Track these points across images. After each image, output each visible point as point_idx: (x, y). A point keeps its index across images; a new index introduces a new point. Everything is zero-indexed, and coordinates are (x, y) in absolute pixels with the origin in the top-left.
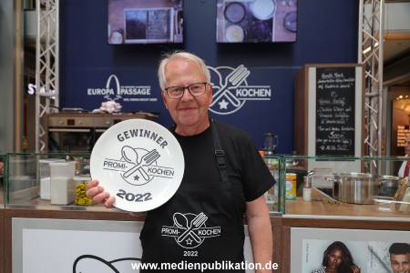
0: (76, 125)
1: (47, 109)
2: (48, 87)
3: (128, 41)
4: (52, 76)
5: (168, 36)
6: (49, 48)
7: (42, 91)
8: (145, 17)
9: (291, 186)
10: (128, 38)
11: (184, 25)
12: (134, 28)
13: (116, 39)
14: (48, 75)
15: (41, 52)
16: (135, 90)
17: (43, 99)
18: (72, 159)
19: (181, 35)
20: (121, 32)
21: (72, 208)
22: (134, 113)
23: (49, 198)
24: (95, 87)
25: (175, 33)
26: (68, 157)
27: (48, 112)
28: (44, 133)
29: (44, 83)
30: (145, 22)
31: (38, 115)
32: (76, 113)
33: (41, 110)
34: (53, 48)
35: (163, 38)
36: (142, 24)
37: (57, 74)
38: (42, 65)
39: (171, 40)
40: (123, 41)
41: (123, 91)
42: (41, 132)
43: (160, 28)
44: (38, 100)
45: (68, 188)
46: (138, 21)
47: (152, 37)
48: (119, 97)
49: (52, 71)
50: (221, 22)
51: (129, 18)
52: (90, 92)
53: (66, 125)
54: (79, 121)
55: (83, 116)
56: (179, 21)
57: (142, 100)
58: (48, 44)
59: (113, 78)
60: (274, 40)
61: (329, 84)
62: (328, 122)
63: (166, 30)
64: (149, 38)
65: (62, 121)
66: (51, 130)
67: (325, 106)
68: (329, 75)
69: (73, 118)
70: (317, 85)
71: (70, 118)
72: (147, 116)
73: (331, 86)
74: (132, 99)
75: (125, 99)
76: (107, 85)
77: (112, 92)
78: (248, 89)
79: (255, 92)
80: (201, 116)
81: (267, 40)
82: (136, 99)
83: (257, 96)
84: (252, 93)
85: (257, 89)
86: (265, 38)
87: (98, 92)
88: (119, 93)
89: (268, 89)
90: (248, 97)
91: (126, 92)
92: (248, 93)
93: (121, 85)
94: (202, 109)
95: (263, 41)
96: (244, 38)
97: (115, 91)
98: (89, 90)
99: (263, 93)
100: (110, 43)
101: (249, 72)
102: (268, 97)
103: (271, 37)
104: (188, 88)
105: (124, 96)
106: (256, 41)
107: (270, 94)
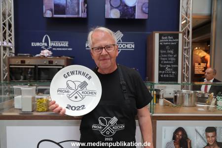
0: (26, 64)
1: (7, 54)
2: (8, 41)
3: (55, 16)
4: (10, 35)
5: (78, 13)
6: (8, 18)
7: (5, 44)
8: (65, 2)
10: (55, 14)
11: (87, 8)
12: (59, 9)
13: (48, 14)
14: (7, 34)
15: (3, 21)
19: (86, 13)
20: (51, 10)
22: (60, 57)
24: (36, 42)
25: (82, 12)
27: (8, 56)
28: (6, 68)
29: (6, 39)
30: (65, 5)
31: (3, 58)
32: (26, 57)
33: (4, 54)
34: (11, 19)
35: (75, 15)
36: (63, 6)
37: (13, 34)
38: (4, 28)
39: (80, 16)
40: (53, 15)
41: (52, 44)
42: (4, 67)
44: (2, 49)
46: (61, 5)
47: (69, 14)
48: (51, 47)
49: (10, 32)
50: (107, 6)
51: (55, 3)
56: (84, 5)
57: (63, 49)
58: (7, 16)
59: (46, 37)
60: (136, 18)
61: (165, 42)
62: (165, 62)
63: (77, 10)
64: (67, 14)
65: (18, 61)
66: (11, 66)
67: (163, 54)
68: (166, 38)
69: (24, 60)
70: (160, 42)
71: (22, 60)
72: (67, 59)
73: (167, 43)
74: (58, 49)
75: (54, 49)
76: (43, 41)
77: (46, 44)
78: (122, 44)
79: (126, 46)
80: (112, 63)
81: (133, 18)
82: (60, 49)
83: (127, 48)
84: (124, 46)
85: (127, 44)
86: (132, 16)
87: (38, 44)
88: (50, 45)
89: (133, 44)
90: (122, 48)
91: (54, 45)
92: (122, 46)
93: (51, 40)
94: (112, 59)
95: (130, 18)
96: (121, 17)
97: (48, 44)
98: (32, 44)
99: (130, 46)
100: (45, 16)
101: (123, 35)
102: (133, 48)
103: (135, 16)
104: (104, 48)
105: (53, 47)
106: (127, 18)
107: (134, 47)
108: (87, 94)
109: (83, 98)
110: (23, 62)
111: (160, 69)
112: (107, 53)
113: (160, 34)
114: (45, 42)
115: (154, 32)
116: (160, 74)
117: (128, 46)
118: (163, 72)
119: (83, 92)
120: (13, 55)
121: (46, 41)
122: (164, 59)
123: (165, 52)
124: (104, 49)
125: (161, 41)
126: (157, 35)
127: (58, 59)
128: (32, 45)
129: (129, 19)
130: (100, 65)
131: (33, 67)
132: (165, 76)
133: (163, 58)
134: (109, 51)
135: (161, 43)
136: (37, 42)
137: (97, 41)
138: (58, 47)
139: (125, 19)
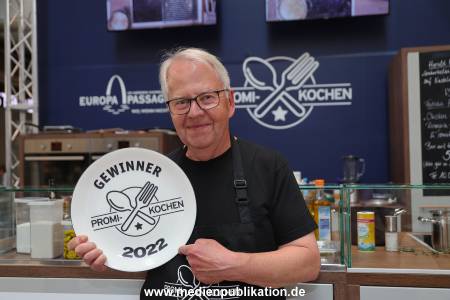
0: (65, 149)
1: (21, 128)
2: (22, 97)
3: (136, 25)
4: (28, 80)
5: (194, 14)
6: (23, 39)
7: (14, 103)
9: (368, 229)
10: (136, 21)
13: (119, 22)
14: (22, 79)
15: (12, 46)
16: (148, 97)
17: (16, 114)
18: (57, 197)
19: (213, 13)
20: (126, 11)
21: (60, 263)
22: (146, 130)
23: (28, 252)
24: (90, 94)
25: (204, 10)
26: (53, 195)
27: (23, 132)
28: (18, 163)
29: (17, 90)
31: (9, 137)
32: (63, 133)
33: (14, 129)
34: (29, 40)
35: (187, 19)
37: (34, 77)
38: (13, 65)
39: (199, 20)
40: (130, 24)
41: (130, 98)
42: (14, 162)
43: (182, 5)
44: (8, 116)
45: (54, 237)
47: (172, 18)
49: (27, 73)
52: (83, 101)
53: (49, 150)
54: (68, 145)
55: (74, 137)
58: (21, 34)
60: (353, 13)
61: (441, 77)
62: (441, 135)
63: (190, 5)
64: (166, 19)
65: (44, 145)
66: (27, 158)
67: (436, 111)
68: (442, 64)
69: (59, 140)
70: (422, 79)
71: (54, 141)
72: (166, 135)
73: (444, 80)
74: (144, 111)
75: (134, 111)
76: (108, 91)
77: (115, 100)
78: (316, 89)
79: (327, 94)
80: (216, 134)
81: (343, 14)
82: (151, 111)
83: (330, 100)
84: (322, 95)
85: (330, 89)
86: (341, 10)
87: (95, 100)
88: (124, 101)
89: (347, 88)
90: (317, 101)
91: (135, 100)
92: (317, 95)
93: (127, 90)
94: (217, 125)
95: (336, 15)
96: (308, 14)
97: (120, 99)
98: (82, 99)
99: (340, 94)
100: (110, 28)
101: (317, 64)
102: (347, 100)
103: (349, 9)
104: (195, 99)
105: (132, 106)
106: (326, 16)
107: (350, 97)
108: (162, 212)
109: (155, 224)
110: (56, 146)
111: (427, 155)
112: (201, 112)
113: (421, 55)
114: (112, 95)
115: (404, 50)
116: (426, 172)
117: (335, 94)
118: (437, 164)
119: (151, 211)
120: (36, 130)
121: (116, 91)
122: (436, 126)
123: (439, 105)
124: (194, 104)
125: (426, 74)
126: (413, 59)
127: (141, 136)
128: (82, 103)
129: (332, 20)
130: (189, 139)
131: (81, 158)
132: (443, 175)
133: (435, 122)
134: (207, 107)
135: (426, 81)
136: (93, 95)
137: (179, 83)
138: (145, 106)
139: (322, 20)
